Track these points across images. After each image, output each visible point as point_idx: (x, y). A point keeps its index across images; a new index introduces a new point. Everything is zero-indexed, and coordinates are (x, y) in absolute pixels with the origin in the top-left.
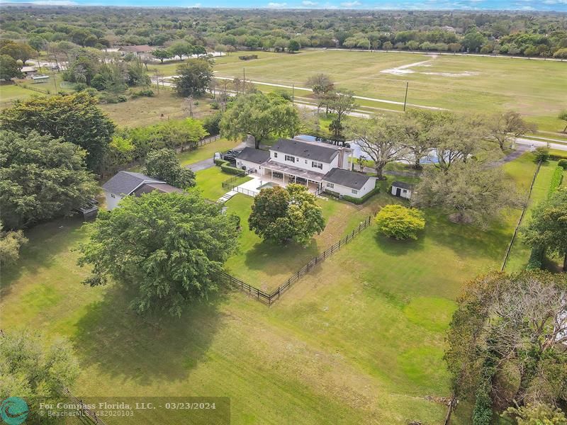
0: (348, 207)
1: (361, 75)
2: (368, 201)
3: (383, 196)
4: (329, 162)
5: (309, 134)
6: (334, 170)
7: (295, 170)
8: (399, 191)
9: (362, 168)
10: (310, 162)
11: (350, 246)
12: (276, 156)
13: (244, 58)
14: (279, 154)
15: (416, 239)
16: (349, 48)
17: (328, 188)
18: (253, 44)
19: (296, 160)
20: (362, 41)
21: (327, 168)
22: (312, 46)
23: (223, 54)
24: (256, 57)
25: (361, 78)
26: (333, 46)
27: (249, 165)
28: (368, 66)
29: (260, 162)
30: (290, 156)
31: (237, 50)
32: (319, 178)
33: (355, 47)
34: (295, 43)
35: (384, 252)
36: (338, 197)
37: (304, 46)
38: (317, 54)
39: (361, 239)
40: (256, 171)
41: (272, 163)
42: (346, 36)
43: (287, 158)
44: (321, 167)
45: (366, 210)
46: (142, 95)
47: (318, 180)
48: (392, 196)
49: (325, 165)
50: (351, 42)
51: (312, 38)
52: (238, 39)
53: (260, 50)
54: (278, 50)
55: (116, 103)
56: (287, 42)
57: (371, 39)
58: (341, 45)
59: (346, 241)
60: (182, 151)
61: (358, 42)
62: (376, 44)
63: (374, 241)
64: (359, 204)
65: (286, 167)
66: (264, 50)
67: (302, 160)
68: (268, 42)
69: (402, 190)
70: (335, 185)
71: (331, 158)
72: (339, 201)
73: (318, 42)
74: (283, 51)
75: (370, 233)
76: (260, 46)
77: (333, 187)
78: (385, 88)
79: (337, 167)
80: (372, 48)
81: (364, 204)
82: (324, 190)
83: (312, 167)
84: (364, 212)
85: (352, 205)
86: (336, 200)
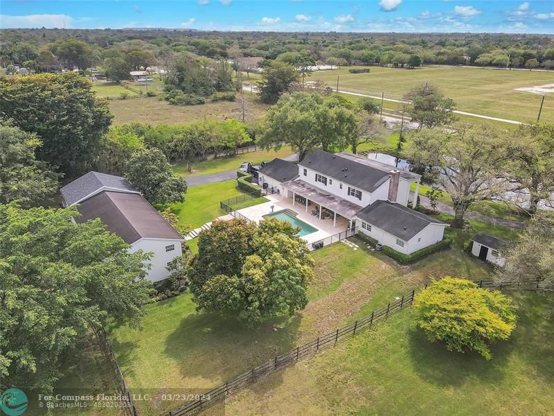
0: (384, 266)
1: (487, 92)
2: (424, 261)
3: (454, 256)
4: (371, 190)
5: (386, 153)
6: (378, 203)
7: (324, 196)
8: (484, 252)
9: (434, 205)
10: (346, 187)
11: (358, 342)
12: (305, 174)
13: (355, 72)
14: (310, 172)
15: (488, 356)
16: (481, 66)
17: (363, 230)
18: (370, 59)
19: (328, 182)
20: (499, 58)
21: (367, 199)
22: (437, 63)
23: (334, 67)
24: (368, 71)
25: (487, 95)
26: (464, 63)
27: (273, 183)
28: (501, 83)
29: (283, 180)
30: (322, 175)
31: (350, 64)
32: (353, 212)
33: (490, 64)
34: (417, 57)
35: (417, 370)
36: (374, 247)
37: (428, 62)
38: (440, 70)
39: (383, 331)
40: (278, 191)
41: (299, 183)
42: (481, 52)
43: (318, 178)
44: (359, 196)
45: (413, 276)
46: (224, 99)
47: (350, 215)
48: (472, 256)
49: (365, 194)
50: (485, 59)
51: (440, 54)
52: (354, 53)
53: (378, 65)
54: (396, 66)
55: (193, 105)
56: (408, 57)
57: (512, 56)
58: (472, 63)
59: (355, 329)
60: (216, 157)
61: (495, 59)
62: (517, 61)
63: (405, 340)
64: (405, 264)
65: (314, 191)
66: (382, 66)
67: (336, 183)
68: (386, 57)
69: (490, 250)
70: (373, 228)
71: (376, 185)
72: (373, 254)
73: (445, 58)
74: (402, 67)
75: (406, 321)
76: (379, 62)
77: (369, 229)
78: (515, 106)
79: (386, 199)
80: (511, 66)
81: (413, 265)
82: (356, 232)
83: (349, 194)
84: (409, 279)
85: (393, 264)
86: (369, 252)
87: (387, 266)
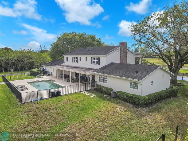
0: (119, 108)
4: (106, 54)
6: (112, 64)
10: (89, 58)
12: (67, 60)
14: (69, 58)
17: (100, 84)
19: (79, 59)
21: (104, 63)
29: (54, 65)
30: (76, 57)
32: (93, 71)
40: (51, 73)
43: (74, 60)
44: (98, 62)
49: (102, 58)
70: (108, 78)
71: (110, 51)
81: (150, 108)
82: (96, 87)
83: (91, 63)
84: (150, 121)
85: (128, 106)
86: (105, 99)
87: (123, 109)
